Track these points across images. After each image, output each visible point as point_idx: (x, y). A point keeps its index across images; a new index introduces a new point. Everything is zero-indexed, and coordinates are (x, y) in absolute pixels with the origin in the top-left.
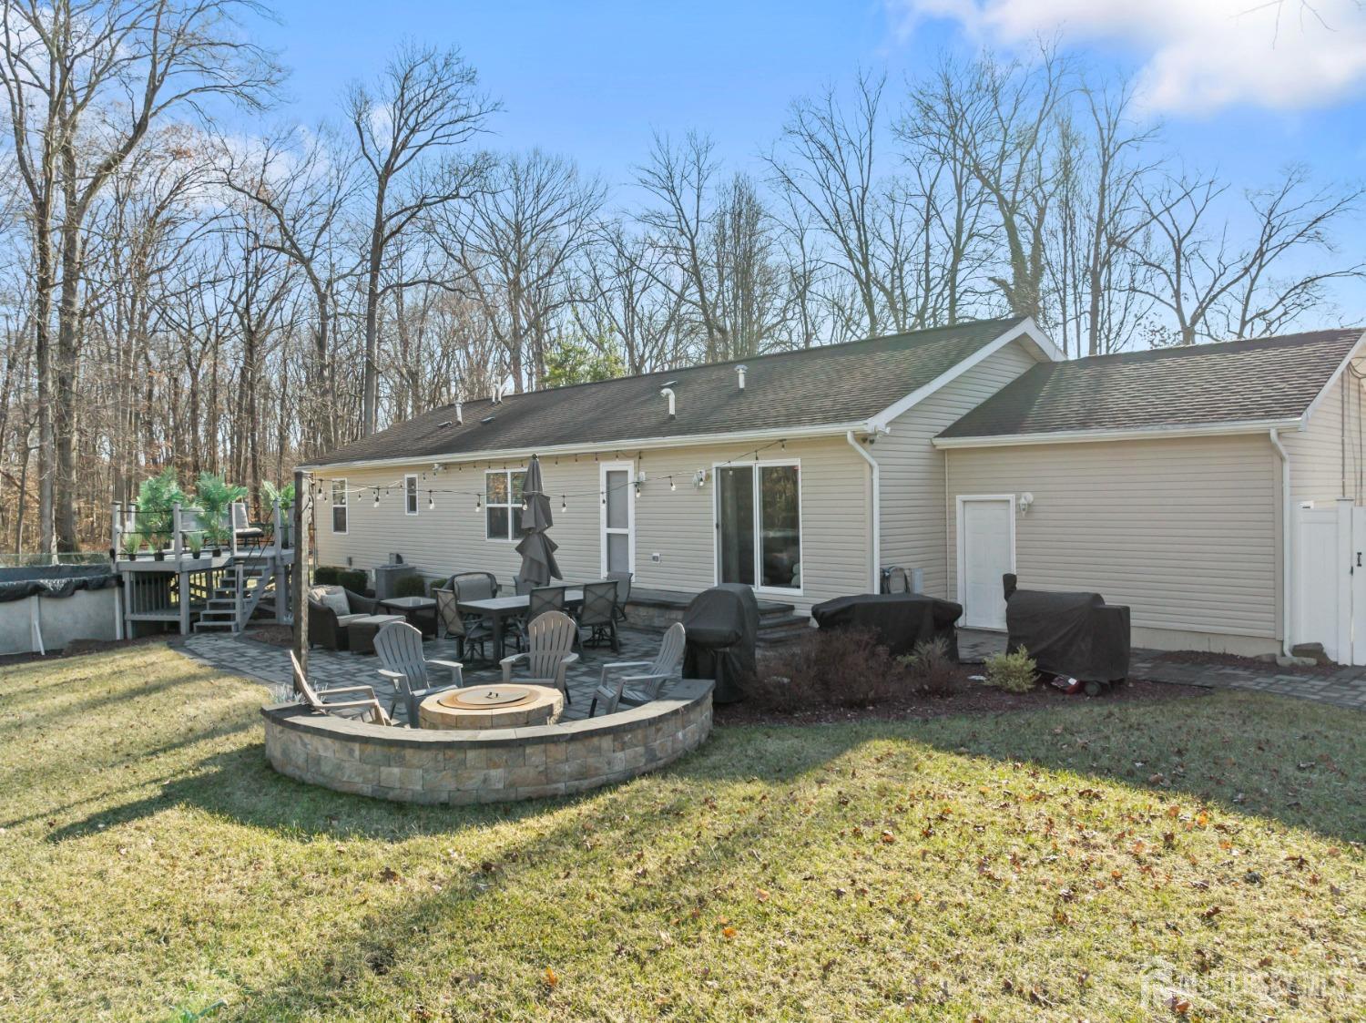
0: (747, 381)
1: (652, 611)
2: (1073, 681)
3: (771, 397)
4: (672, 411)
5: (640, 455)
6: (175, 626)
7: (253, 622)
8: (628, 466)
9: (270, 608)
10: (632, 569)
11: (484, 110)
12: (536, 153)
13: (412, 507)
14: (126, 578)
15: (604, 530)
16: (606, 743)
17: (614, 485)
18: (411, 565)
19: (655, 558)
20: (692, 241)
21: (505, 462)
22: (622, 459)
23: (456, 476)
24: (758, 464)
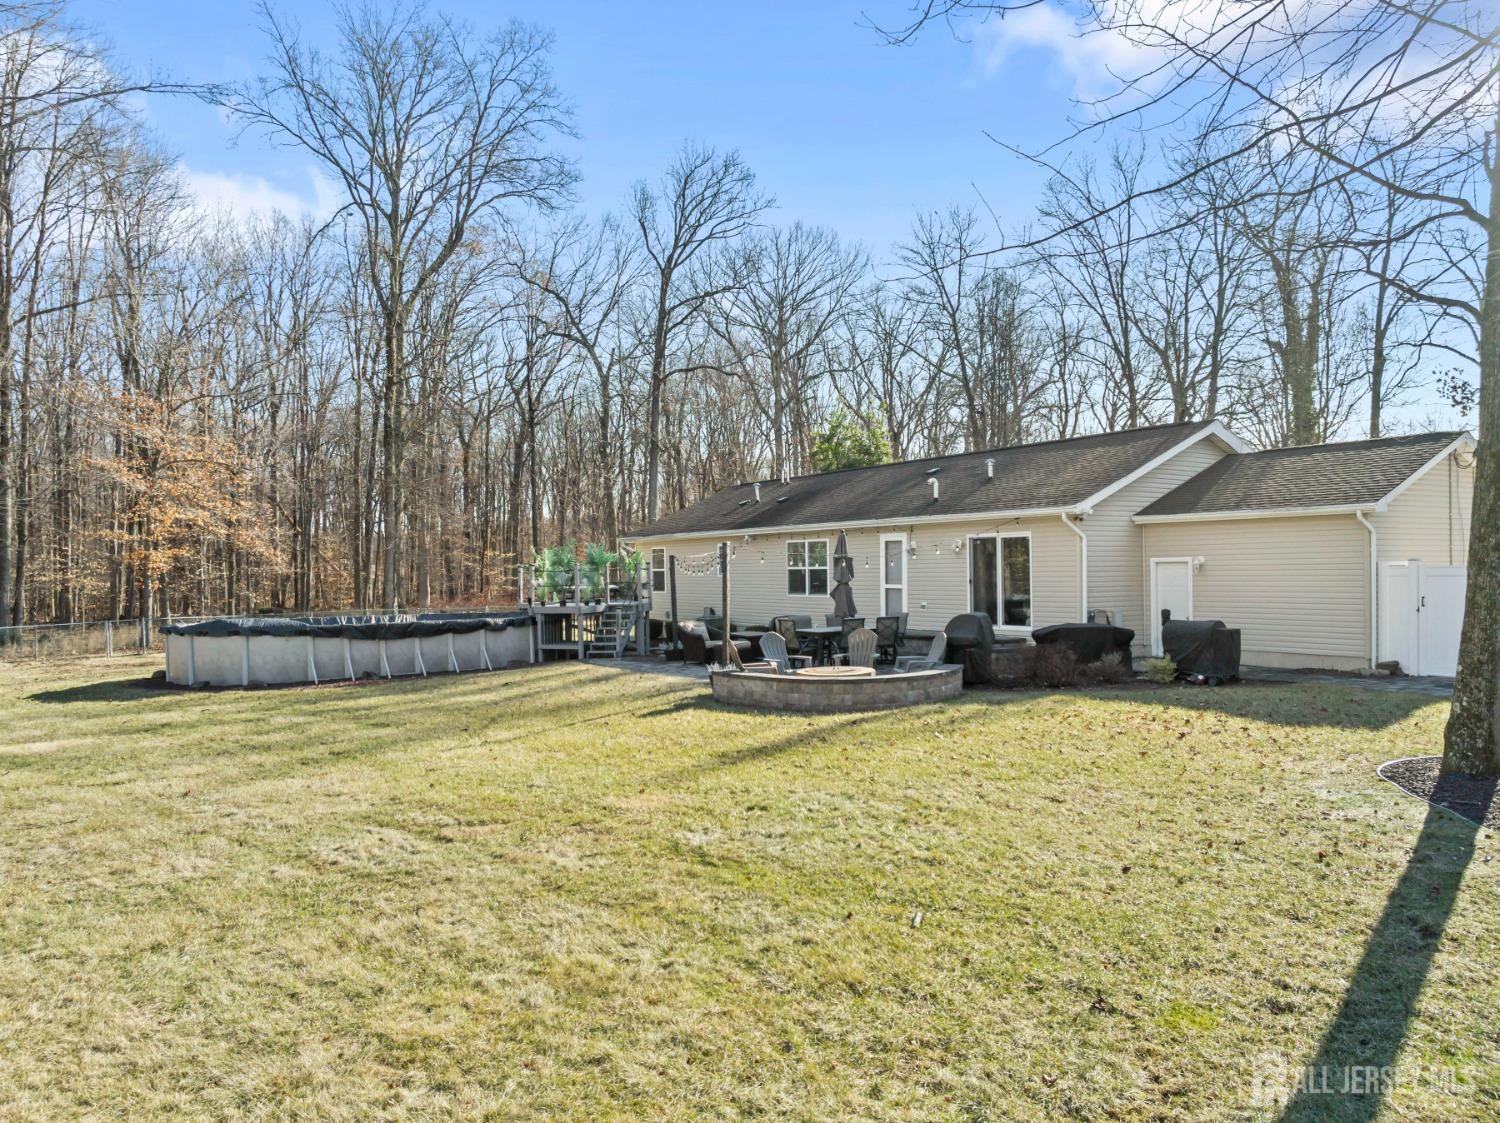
0: (995, 470)
1: (921, 643)
2: (1201, 677)
3: (1012, 484)
4: (936, 495)
5: (911, 529)
6: (573, 654)
8: (902, 537)
10: (905, 610)
11: (759, 206)
12: (798, 227)
14: (539, 619)
15: (883, 586)
16: (904, 685)
17: (891, 552)
19: (923, 607)
20: (953, 316)
21: (804, 534)
22: (898, 532)
23: (763, 545)
24: (1000, 536)
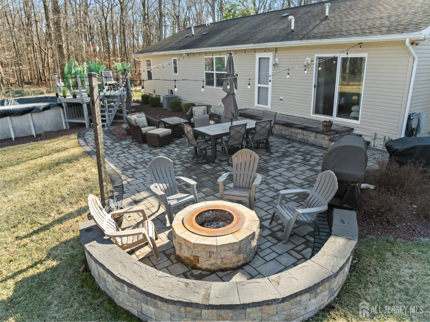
4: (293, 28)
5: (276, 50)
6: (83, 125)
7: (115, 121)
8: (270, 55)
9: (120, 114)
13: (176, 71)
14: (64, 105)
15: (257, 85)
17: (262, 64)
18: (176, 95)
19: (281, 100)
21: (213, 53)
22: (268, 52)
23: (192, 59)
24: (340, 56)
